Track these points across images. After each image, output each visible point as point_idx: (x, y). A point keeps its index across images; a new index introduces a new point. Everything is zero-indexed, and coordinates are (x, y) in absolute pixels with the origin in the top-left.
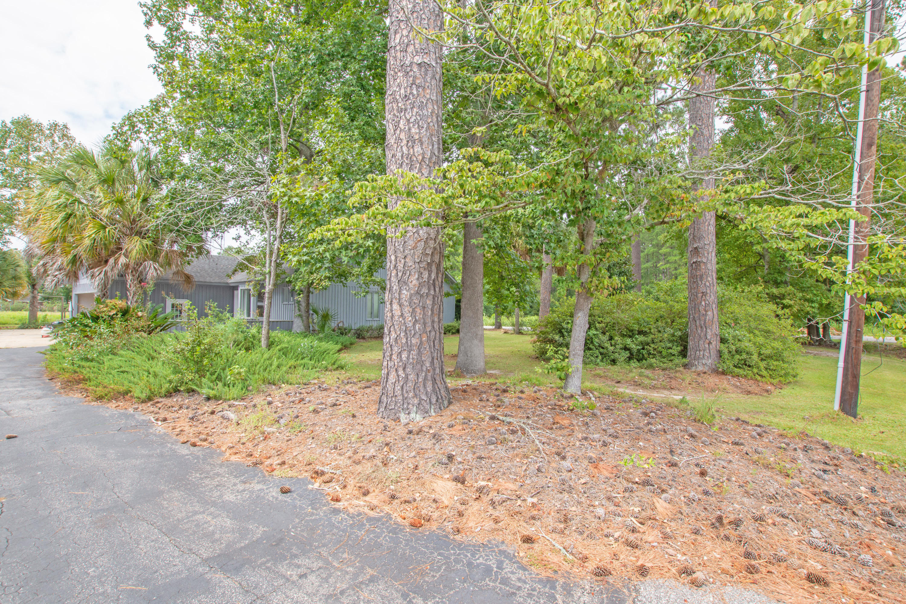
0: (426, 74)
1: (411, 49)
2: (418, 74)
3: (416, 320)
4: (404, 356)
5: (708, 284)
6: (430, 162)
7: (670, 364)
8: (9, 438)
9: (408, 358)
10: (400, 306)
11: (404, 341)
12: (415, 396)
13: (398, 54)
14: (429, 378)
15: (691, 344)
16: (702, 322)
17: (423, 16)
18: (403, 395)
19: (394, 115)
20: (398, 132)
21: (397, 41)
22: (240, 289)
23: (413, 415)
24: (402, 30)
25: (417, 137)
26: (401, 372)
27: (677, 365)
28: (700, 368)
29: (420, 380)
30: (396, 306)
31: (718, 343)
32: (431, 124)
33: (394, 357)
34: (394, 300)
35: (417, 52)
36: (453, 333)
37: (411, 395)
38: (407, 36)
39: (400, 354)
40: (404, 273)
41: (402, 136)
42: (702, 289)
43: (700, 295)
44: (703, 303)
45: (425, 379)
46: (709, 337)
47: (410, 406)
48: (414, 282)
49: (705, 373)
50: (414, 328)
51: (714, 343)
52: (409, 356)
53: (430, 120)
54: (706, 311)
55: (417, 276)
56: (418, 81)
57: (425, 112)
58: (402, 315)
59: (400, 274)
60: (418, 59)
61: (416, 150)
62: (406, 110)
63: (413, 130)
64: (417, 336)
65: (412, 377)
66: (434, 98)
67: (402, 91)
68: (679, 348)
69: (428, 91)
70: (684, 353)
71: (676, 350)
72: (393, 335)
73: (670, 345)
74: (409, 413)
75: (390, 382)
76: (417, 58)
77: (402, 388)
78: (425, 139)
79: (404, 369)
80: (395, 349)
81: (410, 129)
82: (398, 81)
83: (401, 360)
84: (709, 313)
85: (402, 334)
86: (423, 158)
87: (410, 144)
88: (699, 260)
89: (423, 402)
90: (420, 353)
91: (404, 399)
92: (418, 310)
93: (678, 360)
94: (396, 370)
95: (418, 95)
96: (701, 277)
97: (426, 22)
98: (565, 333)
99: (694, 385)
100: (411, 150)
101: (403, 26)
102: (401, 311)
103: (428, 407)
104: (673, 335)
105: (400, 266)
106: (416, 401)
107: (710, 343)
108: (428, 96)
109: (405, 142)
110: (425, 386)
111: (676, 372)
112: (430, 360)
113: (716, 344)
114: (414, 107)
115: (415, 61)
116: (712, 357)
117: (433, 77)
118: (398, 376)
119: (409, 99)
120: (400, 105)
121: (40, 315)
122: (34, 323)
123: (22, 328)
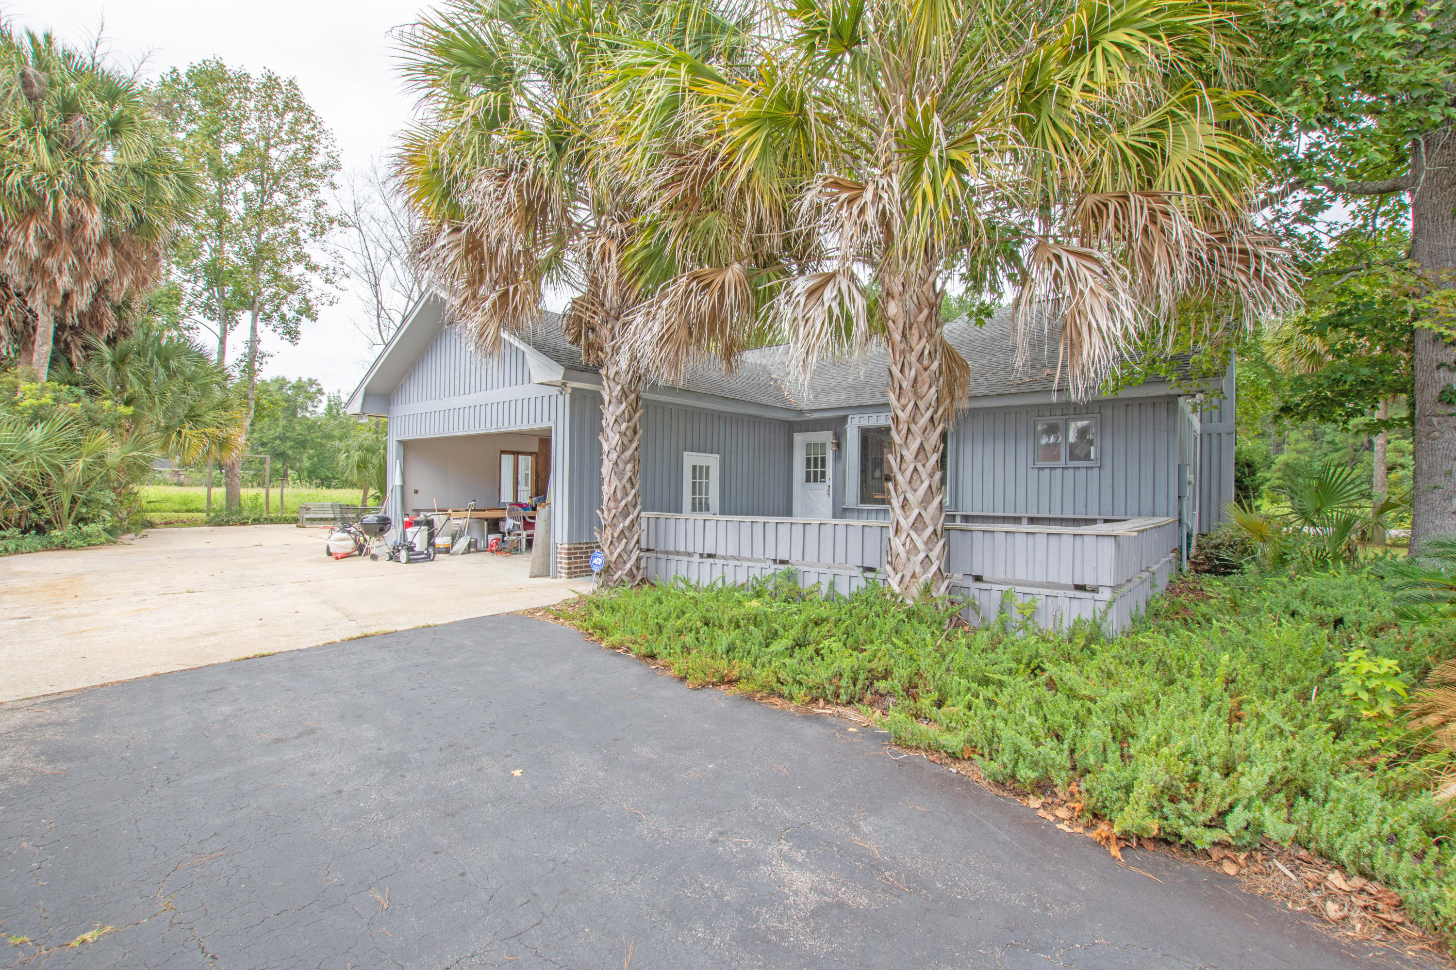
121: (247, 493)
122: (239, 512)
123: (218, 524)
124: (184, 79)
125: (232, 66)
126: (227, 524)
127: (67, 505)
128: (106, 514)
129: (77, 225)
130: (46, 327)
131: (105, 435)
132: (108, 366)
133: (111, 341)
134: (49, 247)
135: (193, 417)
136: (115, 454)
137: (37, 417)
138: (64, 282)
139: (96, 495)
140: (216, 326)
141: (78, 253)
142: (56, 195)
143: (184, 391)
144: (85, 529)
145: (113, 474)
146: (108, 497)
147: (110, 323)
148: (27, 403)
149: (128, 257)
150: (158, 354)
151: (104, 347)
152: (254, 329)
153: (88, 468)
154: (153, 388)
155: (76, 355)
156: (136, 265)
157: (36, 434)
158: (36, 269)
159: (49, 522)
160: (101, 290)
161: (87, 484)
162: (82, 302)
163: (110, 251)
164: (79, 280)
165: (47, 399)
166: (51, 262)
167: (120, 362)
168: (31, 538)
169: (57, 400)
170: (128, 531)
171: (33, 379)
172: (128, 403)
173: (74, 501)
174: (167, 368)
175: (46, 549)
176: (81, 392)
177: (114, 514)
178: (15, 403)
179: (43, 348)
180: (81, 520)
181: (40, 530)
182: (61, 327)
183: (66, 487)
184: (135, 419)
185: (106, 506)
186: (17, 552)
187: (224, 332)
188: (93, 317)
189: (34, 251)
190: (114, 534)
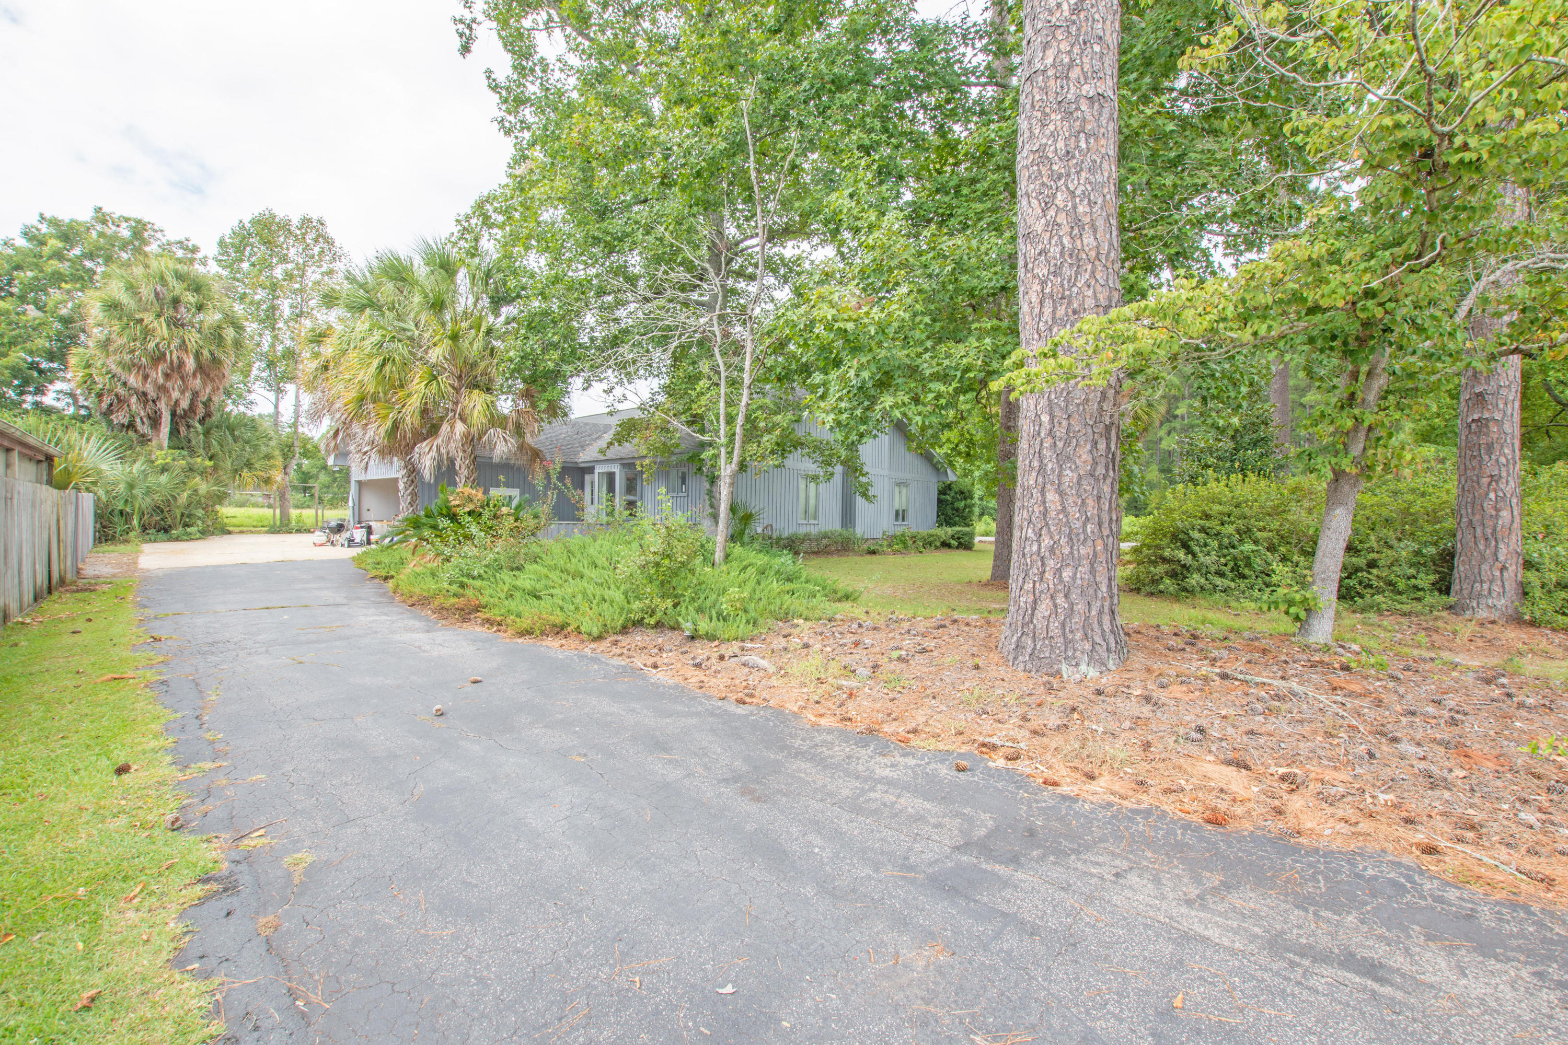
0: (1100, 115)
1: (1075, 73)
2: (1089, 117)
3: (1087, 519)
4: (1067, 574)
5: (1503, 460)
6: (1107, 260)
7: (1418, 607)
8: (475, 682)
9: (1074, 578)
10: (1060, 495)
11: (1066, 551)
12: (1086, 636)
13: (1052, 83)
14: (1106, 610)
15: (1461, 568)
16: (1489, 531)
17: (1097, 17)
18: (1064, 635)
19: (1043, 184)
20: (1052, 212)
21: (1049, 61)
22: (597, 471)
23: (1083, 667)
24: (1059, 42)
25: (1087, 220)
26: (1060, 600)
27: (1432, 608)
28: (1483, 614)
29: (1094, 613)
30: (1051, 496)
31: (1520, 570)
32: (1108, 197)
33: (1048, 576)
34: (1048, 486)
35: (1086, 78)
36: (937, 548)
37: (1078, 636)
38: (1069, 52)
39: (1058, 571)
40: (1067, 443)
41: (1062, 218)
42: (1490, 468)
43: (1485, 481)
44: (1492, 495)
45: (1101, 613)
46: (1502, 558)
47: (1078, 654)
48: (1084, 457)
49: (1493, 622)
50: (1084, 531)
51: (1512, 569)
52: (1075, 574)
53: (1106, 191)
54: (1498, 510)
55: (1089, 447)
56: (1089, 127)
57: (1099, 178)
58: (1064, 510)
59: (1060, 444)
60: (1088, 89)
61: (1085, 241)
62: (1068, 175)
63: (1080, 209)
64: (1090, 543)
65: (1080, 607)
66: (1111, 153)
67: (1061, 144)
68: (1432, 578)
69: (1103, 142)
70: (1444, 587)
71: (1426, 580)
72: (1046, 542)
73: (1412, 571)
74: (1077, 665)
75: (1038, 614)
76: (1086, 87)
77: (1063, 625)
78: (1100, 223)
79: (1066, 596)
80: (1051, 563)
81: (1075, 207)
82: (1052, 127)
83: (1061, 580)
84: (1505, 514)
85: (1063, 540)
86: (1098, 254)
87: (1076, 232)
88: (1486, 415)
89: (1098, 647)
90: (1093, 572)
91: (1067, 642)
92: (1091, 502)
93: (1431, 598)
94: (1052, 596)
95: (1088, 149)
96: (1490, 448)
97: (1100, 26)
98: (1197, 549)
99: (1480, 642)
100: (1078, 242)
101: (1060, 35)
102: (1062, 504)
103: (1105, 655)
104: (1418, 553)
105: (1060, 432)
106: (1088, 647)
107: (1503, 569)
108: (1103, 151)
109: (1066, 229)
110: (1100, 623)
111: (1436, 619)
112: (1106, 581)
113: (1514, 570)
114: (1081, 170)
115: (1084, 93)
116: (1508, 595)
117: (1111, 118)
118: (1055, 606)
119: (1073, 157)
120: (1055, 167)
121: (294, 513)
122: (287, 525)
123: (273, 533)
124: (248, 225)
125: (280, 213)
126: (279, 532)
127: (179, 517)
128: (199, 523)
129: (181, 364)
130: (166, 418)
131: (198, 479)
132: (201, 437)
133: (202, 421)
134: (167, 376)
135: (249, 465)
136: (203, 488)
137: (164, 469)
138: (176, 394)
139: (194, 511)
140: (272, 396)
141: (182, 378)
142: (171, 352)
143: (243, 450)
144: (188, 530)
145: (203, 500)
146: (200, 513)
147: (201, 411)
148: (159, 462)
149: (208, 376)
150: (228, 428)
151: (198, 425)
152: (297, 397)
153: (189, 497)
154: (226, 449)
155: (183, 429)
156: (212, 380)
157: (164, 478)
158: (162, 389)
159: (170, 526)
160: (195, 394)
161: (189, 505)
162: (185, 404)
163: (199, 376)
164: (183, 392)
165: (169, 460)
166: (169, 384)
167: (207, 433)
168: (161, 535)
169: (174, 460)
170: (213, 534)
171: (161, 449)
172: (211, 459)
173: (182, 515)
174: (233, 435)
175: (169, 540)
176: (185, 453)
177: (203, 522)
178: (153, 462)
179: (165, 429)
180: (187, 525)
181: (166, 531)
182: (173, 414)
183: (178, 507)
184: (215, 468)
185: (199, 518)
186: (155, 541)
187: (278, 400)
188: (192, 408)
189: (161, 381)
190: (205, 533)
